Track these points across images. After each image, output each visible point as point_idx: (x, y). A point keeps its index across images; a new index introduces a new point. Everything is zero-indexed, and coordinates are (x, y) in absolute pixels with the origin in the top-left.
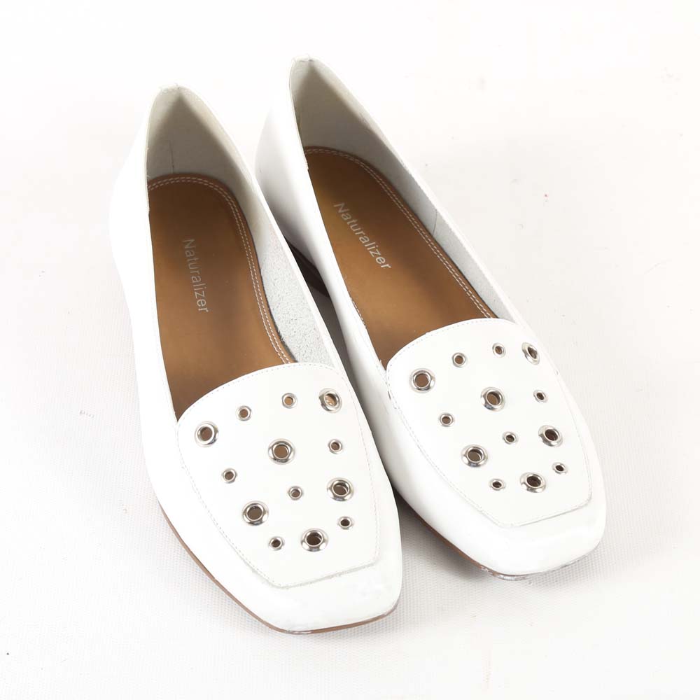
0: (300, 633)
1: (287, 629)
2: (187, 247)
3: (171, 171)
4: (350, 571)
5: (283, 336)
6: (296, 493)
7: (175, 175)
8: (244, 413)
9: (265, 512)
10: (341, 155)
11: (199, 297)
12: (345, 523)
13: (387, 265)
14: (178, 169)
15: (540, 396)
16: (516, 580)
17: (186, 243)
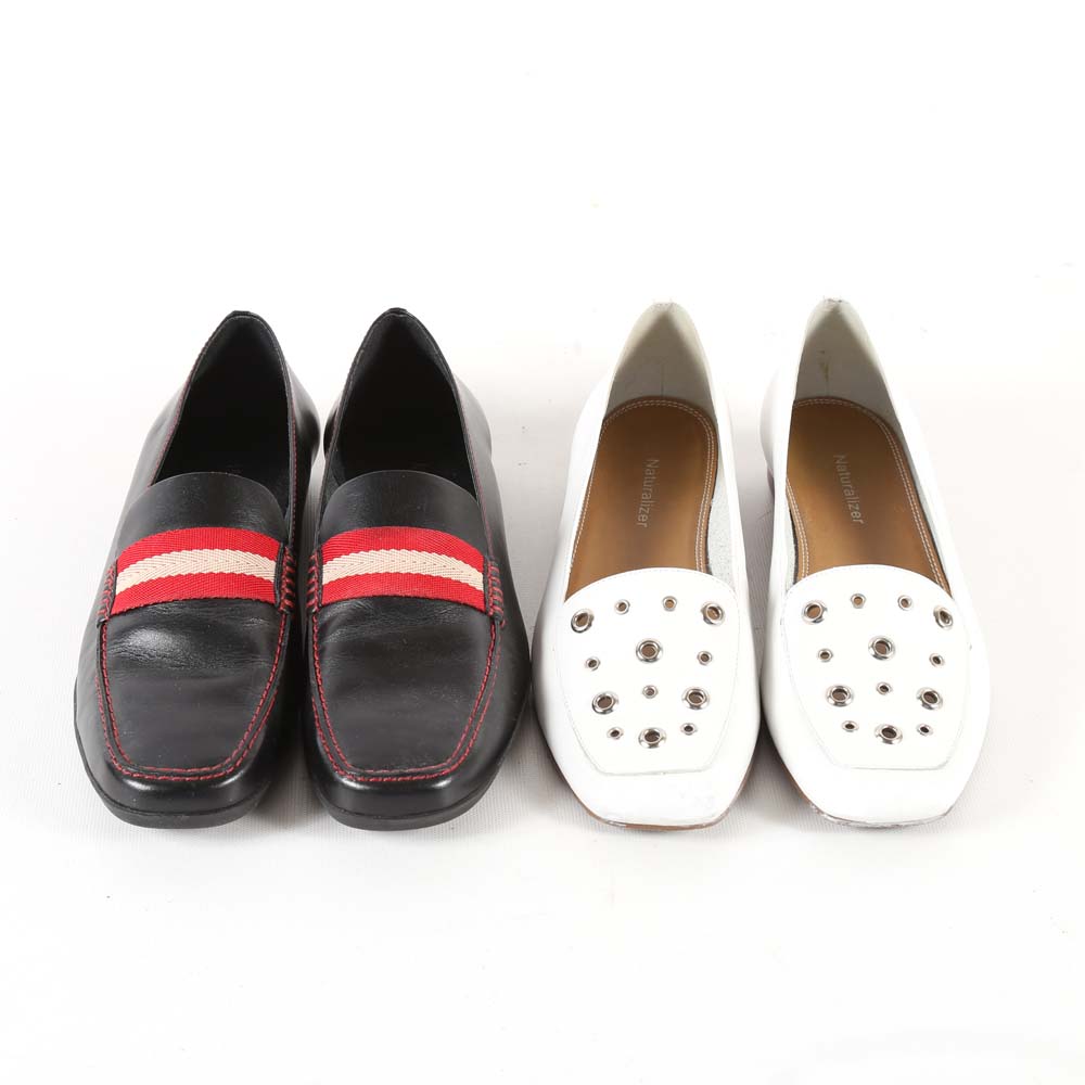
0: (615, 824)
1: (603, 817)
2: (649, 466)
3: (658, 393)
4: (675, 772)
5: (710, 562)
6: (650, 692)
7: (661, 398)
8: (622, 607)
9: (615, 701)
10: (865, 411)
11: (643, 513)
12: (689, 729)
13: (861, 521)
14: (666, 393)
15: (937, 660)
16: (839, 823)
17: (648, 463)
